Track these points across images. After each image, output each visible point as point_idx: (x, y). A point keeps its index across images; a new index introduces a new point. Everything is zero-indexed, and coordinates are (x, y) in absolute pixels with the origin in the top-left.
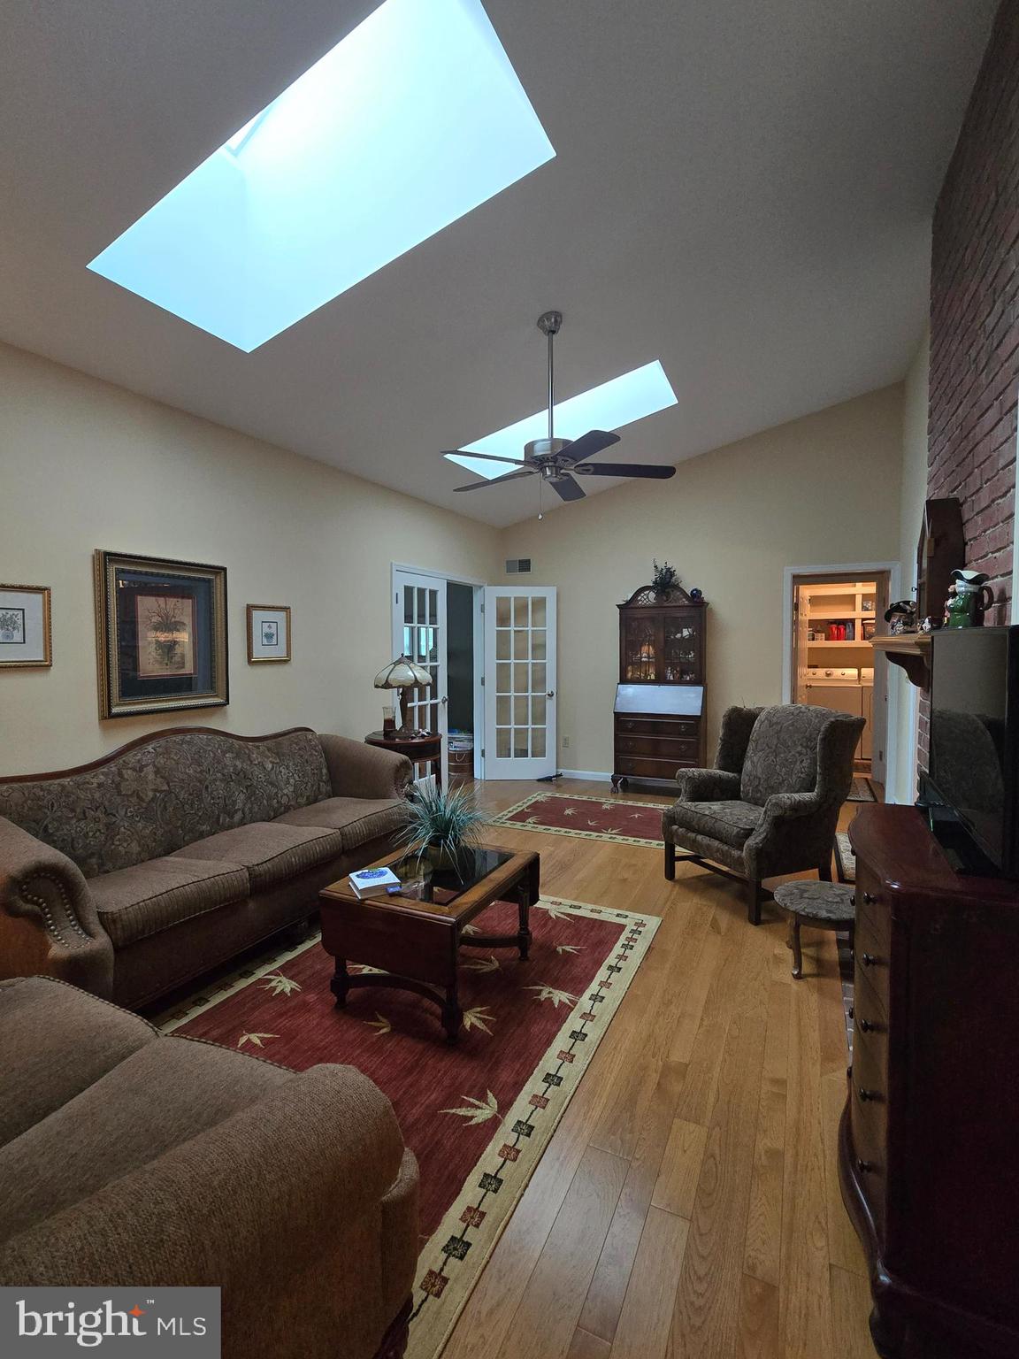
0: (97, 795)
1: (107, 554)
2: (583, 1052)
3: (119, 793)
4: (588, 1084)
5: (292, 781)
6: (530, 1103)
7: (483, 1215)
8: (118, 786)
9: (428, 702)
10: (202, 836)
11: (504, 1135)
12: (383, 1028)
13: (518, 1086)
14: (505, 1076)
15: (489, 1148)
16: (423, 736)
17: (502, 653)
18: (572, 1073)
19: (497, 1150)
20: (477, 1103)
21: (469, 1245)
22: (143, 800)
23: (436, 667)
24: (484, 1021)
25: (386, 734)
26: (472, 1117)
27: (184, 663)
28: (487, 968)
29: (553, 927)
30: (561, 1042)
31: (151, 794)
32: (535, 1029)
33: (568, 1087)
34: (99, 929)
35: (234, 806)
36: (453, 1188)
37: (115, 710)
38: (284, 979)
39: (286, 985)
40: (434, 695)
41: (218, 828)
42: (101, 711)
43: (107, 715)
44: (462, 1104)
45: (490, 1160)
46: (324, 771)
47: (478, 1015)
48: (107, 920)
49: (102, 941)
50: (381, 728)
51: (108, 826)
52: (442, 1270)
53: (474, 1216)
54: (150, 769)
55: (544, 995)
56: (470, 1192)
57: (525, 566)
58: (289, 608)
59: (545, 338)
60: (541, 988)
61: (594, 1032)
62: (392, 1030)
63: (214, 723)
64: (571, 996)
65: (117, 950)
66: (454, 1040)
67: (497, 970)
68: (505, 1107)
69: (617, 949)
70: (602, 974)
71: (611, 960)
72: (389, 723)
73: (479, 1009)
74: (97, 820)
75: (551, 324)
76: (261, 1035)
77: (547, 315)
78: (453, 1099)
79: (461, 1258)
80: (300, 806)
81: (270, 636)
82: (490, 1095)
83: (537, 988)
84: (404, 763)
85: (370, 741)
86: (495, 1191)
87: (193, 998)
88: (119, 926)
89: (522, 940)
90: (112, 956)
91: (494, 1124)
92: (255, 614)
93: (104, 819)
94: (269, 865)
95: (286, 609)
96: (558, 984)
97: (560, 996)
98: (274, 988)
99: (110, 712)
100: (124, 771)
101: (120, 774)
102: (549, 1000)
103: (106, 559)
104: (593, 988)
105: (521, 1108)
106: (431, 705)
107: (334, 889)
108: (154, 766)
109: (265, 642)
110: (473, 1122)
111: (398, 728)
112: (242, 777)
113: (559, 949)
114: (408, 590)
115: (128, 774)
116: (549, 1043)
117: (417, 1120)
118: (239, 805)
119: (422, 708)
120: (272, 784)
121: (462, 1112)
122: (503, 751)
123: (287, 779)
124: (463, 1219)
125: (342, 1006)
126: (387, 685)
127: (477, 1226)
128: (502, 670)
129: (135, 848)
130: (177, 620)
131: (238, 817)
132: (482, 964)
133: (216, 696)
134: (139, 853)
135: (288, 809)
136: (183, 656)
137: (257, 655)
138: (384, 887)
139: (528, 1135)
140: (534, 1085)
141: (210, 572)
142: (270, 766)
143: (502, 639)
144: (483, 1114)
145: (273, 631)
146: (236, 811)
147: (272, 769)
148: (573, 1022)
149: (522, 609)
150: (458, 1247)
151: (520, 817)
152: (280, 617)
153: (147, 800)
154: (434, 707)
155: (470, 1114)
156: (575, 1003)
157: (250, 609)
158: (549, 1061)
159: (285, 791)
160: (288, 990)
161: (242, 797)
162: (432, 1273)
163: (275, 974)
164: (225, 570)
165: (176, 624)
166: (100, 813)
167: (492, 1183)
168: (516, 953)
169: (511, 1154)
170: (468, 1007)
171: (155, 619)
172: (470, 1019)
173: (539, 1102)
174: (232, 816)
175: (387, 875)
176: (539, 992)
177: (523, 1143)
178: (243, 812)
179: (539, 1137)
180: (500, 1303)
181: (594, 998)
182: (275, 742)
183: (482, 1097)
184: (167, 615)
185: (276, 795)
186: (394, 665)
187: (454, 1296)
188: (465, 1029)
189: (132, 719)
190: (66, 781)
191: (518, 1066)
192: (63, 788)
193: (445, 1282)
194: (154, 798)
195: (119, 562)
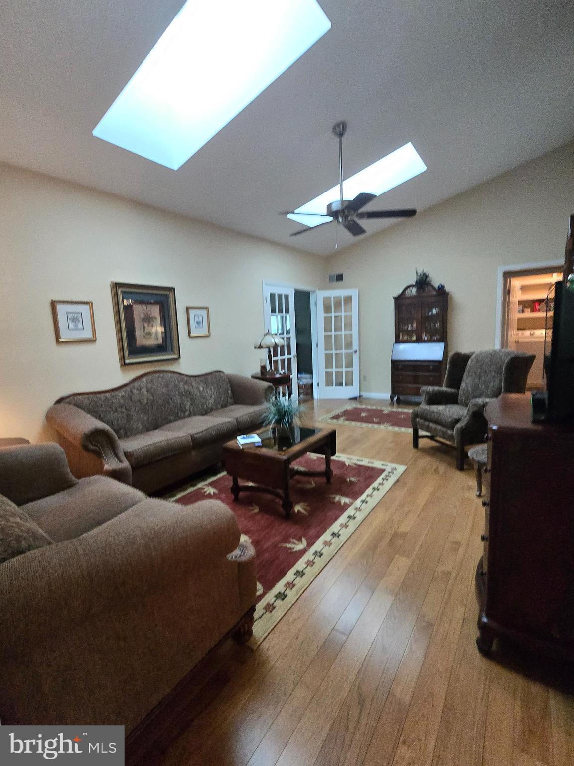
0: (121, 401)
1: (116, 284)
2: (352, 525)
3: (131, 400)
4: (353, 538)
5: (213, 397)
6: (323, 544)
7: (294, 586)
8: (130, 398)
9: (286, 357)
10: (170, 422)
11: (309, 556)
12: (255, 510)
13: (318, 537)
14: (312, 532)
15: (301, 560)
17: (327, 328)
18: (345, 534)
19: (304, 561)
20: (296, 542)
21: (287, 596)
22: (140, 403)
23: (290, 338)
24: (305, 509)
25: (262, 373)
26: (294, 548)
28: (308, 486)
29: (346, 470)
30: (343, 519)
31: (146, 401)
32: (331, 513)
33: (343, 538)
34: (124, 459)
35: (185, 408)
36: (282, 574)
37: (127, 361)
38: (210, 488)
39: (211, 491)
40: (289, 352)
41: (178, 418)
42: (121, 362)
43: (124, 364)
44: (289, 542)
45: (300, 565)
46: (230, 392)
47: (302, 506)
48: (128, 455)
49: (126, 464)
50: (259, 370)
51: (127, 415)
52: (273, 604)
53: (290, 585)
54: (144, 391)
55: (337, 499)
56: (290, 576)
57: (340, 278)
59: (337, 140)
60: (336, 496)
61: (360, 516)
62: (260, 511)
63: (173, 368)
64: (351, 500)
65: (133, 468)
66: (288, 516)
67: (314, 488)
68: (310, 544)
69: (379, 480)
70: (369, 491)
71: (375, 484)
72: (263, 368)
73: (304, 503)
74: (122, 413)
75: (340, 130)
77: (338, 125)
78: (286, 539)
79: (283, 600)
80: (217, 409)
81: (198, 323)
82: (304, 539)
83: (333, 496)
84: (270, 387)
85: (254, 377)
86: (301, 577)
88: (133, 457)
89: (328, 474)
90: (130, 470)
91: (304, 551)
92: (190, 311)
93: (125, 411)
94: (201, 434)
95: (207, 308)
96: (344, 494)
97: (345, 500)
98: (206, 492)
99: (124, 361)
100: (133, 390)
101: (131, 392)
102: (339, 502)
103: (117, 286)
104: (363, 497)
105: (318, 545)
107: (230, 444)
108: (147, 388)
109: (197, 326)
110: (295, 550)
111: (268, 370)
112: (189, 394)
113: (348, 480)
114: (272, 296)
115: (135, 392)
116: (336, 519)
117: (267, 548)
118: (187, 408)
119: (283, 361)
120: (203, 398)
121: (289, 545)
122: (329, 383)
123: (211, 396)
124: (285, 586)
125: (236, 500)
126: (260, 347)
127: (291, 589)
128: (328, 338)
129: (140, 426)
131: (187, 413)
132: (306, 484)
133: (175, 354)
134: (142, 429)
135: (212, 410)
137: (192, 333)
138: (254, 443)
139: (320, 557)
140: (327, 536)
141: (167, 291)
143: (327, 320)
144: (299, 546)
145: (201, 320)
146: (186, 411)
147: (203, 390)
148: (350, 511)
149: (338, 304)
150: (281, 596)
151: (337, 417)
152: (204, 312)
153: (144, 404)
154: (289, 360)
155: (292, 546)
156: (352, 504)
157: (188, 309)
158: (335, 527)
159: (210, 401)
160: (212, 493)
161: (189, 403)
162: (268, 605)
163: (207, 485)
164: (174, 289)
165: (152, 317)
166: (123, 410)
167: (300, 574)
168: (323, 480)
169: (311, 563)
170: (297, 503)
171: (142, 316)
172: (298, 508)
173: (327, 543)
174: (184, 412)
175: (255, 439)
176: (335, 498)
177: (317, 559)
178: (190, 411)
179: (325, 558)
180: (299, 618)
181: (363, 501)
182: (204, 378)
183: (300, 539)
184: (147, 314)
185: (206, 403)
186: (264, 336)
187: (278, 614)
188: (295, 512)
189: (135, 365)
190: (107, 395)
191: (319, 528)
192: (106, 398)
193: (274, 608)
194: (147, 403)
195: (122, 287)
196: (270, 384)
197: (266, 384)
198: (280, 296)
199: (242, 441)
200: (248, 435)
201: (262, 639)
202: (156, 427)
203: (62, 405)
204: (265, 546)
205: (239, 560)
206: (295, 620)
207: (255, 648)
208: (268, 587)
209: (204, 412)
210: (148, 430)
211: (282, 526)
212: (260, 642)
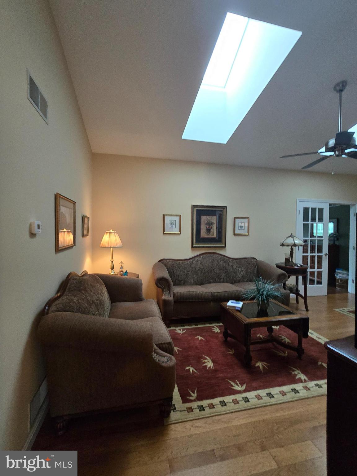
0: (186, 266)
2: (290, 396)
3: (191, 267)
4: (283, 405)
5: (242, 273)
6: (255, 395)
7: (214, 408)
8: (191, 265)
9: (316, 254)
10: (210, 283)
11: (239, 397)
12: (231, 352)
13: (256, 389)
14: (254, 384)
15: (231, 396)
16: (298, 266)
18: (278, 398)
19: (233, 399)
20: (239, 384)
21: (204, 410)
22: (195, 269)
23: (322, 240)
24: (263, 367)
26: (234, 387)
27: (213, 234)
28: (281, 354)
30: (286, 388)
31: (198, 269)
32: (280, 379)
33: (273, 401)
34: (172, 296)
35: (221, 276)
36: (213, 397)
37: (194, 246)
38: (218, 328)
39: (217, 330)
41: (215, 281)
43: (192, 247)
45: (228, 399)
46: (255, 272)
47: (264, 365)
48: (174, 294)
49: (172, 298)
50: (283, 261)
51: (187, 274)
52: (194, 409)
53: (212, 406)
54: (199, 262)
55: (296, 373)
56: (216, 401)
58: (249, 218)
59: (338, 95)
60: (297, 370)
61: (303, 393)
62: (233, 354)
63: (221, 252)
64: (306, 379)
65: (174, 302)
66: (248, 366)
67: (285, 357)
68: (246, 391)
72: (287, 260)
73: (265, 363)
75: (341, 87)
76: (202, 338)
77: (338, 84)
78: (233, 379)
79: (200, 411)
80: (244, 282)
81: (241, 227)
82: (245, 385)
83: (294, 368)
84: (282, 275)
85: (278, 266)
86: (222, 406)
87: (195, 323)
91: (239, 392)
92: (236, 220)
93: (186, 272)
94: (219, 293)
95: (248, 218)
96: (304, 372)
97: (303, 377)
98: (214, 330)
99: (193, 246)
101: (193, 262)
102: (296, 375)
103: (194, 207)
105: (251, 395)
106: (317, 256)
107: (225, 304)
108: (201, 261)
109: (240, 228)
110: (233, 388)
112: (225, 269)
113: (320, 363)
116: (281, 385)
117: (219, 377)
118: (222, 277)
119: (313, 258)
120: (235, 273)
121: (233, 383)
123: (240, 272)
124: (208, 405)
125: (226, 342)
126: (283, 245)
127: (210, 408)
129: (192, 281)
130: (212, 222)
131: (222, 280)
132: (280, 352)
133: (223, 244)
134: (193, 283)
135: (239, 281)
136: (213, 232)
137: (236, 232)
138: (235, 307)
139: (245, 402)
140: (263, 393)
141: (222, 208)
142: (235, 267)
144: (237, 388)
145: (243, 225)
146: (221, 278)
147: (236, 268)
148: (298, 387)
150: (201, 408)
152: (246, 220)
153: (197, 270)
154: (320, 258)
155: (234, 385)
156: (305, 381)
157: (235, 218)
158: (275, 391)
159: (239, 276)
161: (224, 274)
162: (191, 407)
163: (217, 326)
164: (226, 207)
165: (212, 223)
166: (185, 271)
167: (223, 404)
168: (296, 354)
169: (236, 402)
170: (261, 360)
171: (206, 222)
172: (260, 364)
173: (259, 397)
174: (220, 279)
175: (240, 305)
176: (294, 371)
177: (242, 403)
178: (224, 279)
179: (248, 405)
180: (200, 427)
181: (317, 385)
182: (239, 261)
183: (242, 384)
184: (209, 221)
185: (236, 276)
186: (288, 237)
187: (191, 416)
188: (255, 365)
189: (197, 248)
190: (180, 262)
191: (262, 384)
192: (179, 263)
193: (192, 411)
194: (199, 270)
195: (196, 207)
196: (283, 272)
197: (281, 271)
198: (314, 210)
199: (230, 303)
200: (238, 302)
201: (172, 422)
202: (201, 284)
203: (160, 263)
204: (218, 376)
205: (162, 364)
206: (196, 427)
207: (165, 424)
208: (199, 398)
209: (234, 282)
210: (197, 284)
211: (239, 370)
212: (170, 423)
